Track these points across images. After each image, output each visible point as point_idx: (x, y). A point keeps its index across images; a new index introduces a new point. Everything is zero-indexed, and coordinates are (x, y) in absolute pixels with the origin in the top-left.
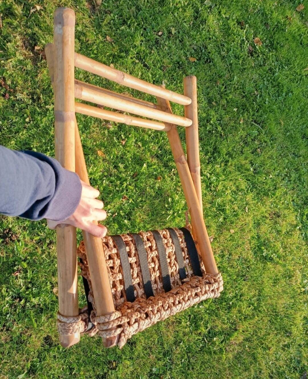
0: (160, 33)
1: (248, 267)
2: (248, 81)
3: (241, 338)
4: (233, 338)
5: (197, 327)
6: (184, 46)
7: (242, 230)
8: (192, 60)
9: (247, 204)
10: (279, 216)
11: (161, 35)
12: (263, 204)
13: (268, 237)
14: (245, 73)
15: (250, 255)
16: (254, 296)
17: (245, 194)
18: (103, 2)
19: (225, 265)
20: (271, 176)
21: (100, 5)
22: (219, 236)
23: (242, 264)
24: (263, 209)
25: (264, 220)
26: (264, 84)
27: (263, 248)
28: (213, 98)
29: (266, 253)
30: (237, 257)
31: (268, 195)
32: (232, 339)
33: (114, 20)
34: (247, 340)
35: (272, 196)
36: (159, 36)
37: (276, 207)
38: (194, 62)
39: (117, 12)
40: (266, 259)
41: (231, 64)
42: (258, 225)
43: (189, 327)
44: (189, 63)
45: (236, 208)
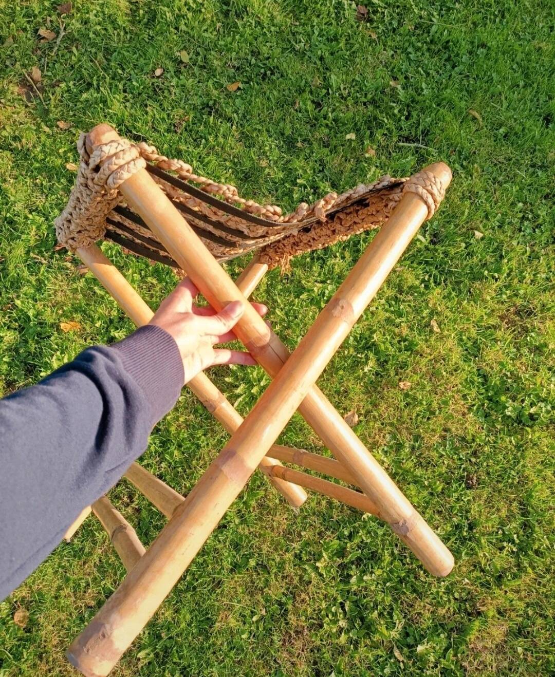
0: (158, 72)
1: (474, 454)
2: (369, 70)
3: (498, 632)
4: (473, 637)
5: (368, 628)
7: (434, 374)
8: (232, 88)
9: (432, 314)
10: (530, 314)
11: (162, 74)
12: (474, 297)
13: (512, 369)
14: (357, 60)
15: (473, 425)
16: (511, 517)
17: (422, 294)
19: (409, 465)
20: (478, 235)
21: (40, 79)
22: (375, 405)
23: (456, 450)
24: (478, 311)
25: (491, 335)
26: (409, 59)
27: (503, 398)
28: (296, 136)
29: (515, 409)
30: (436, 439)
31: (481, 278)
32: (471, 637)
33: (69, 91)
35: (493, 277)
36: (158, 77)
37: (516, 295)
38: (239, 89)
39: (74, 76)
40: (520, 422)
41: (321, 58)
42: (473, 351)
43: (348, 631)
45: (405, 332)
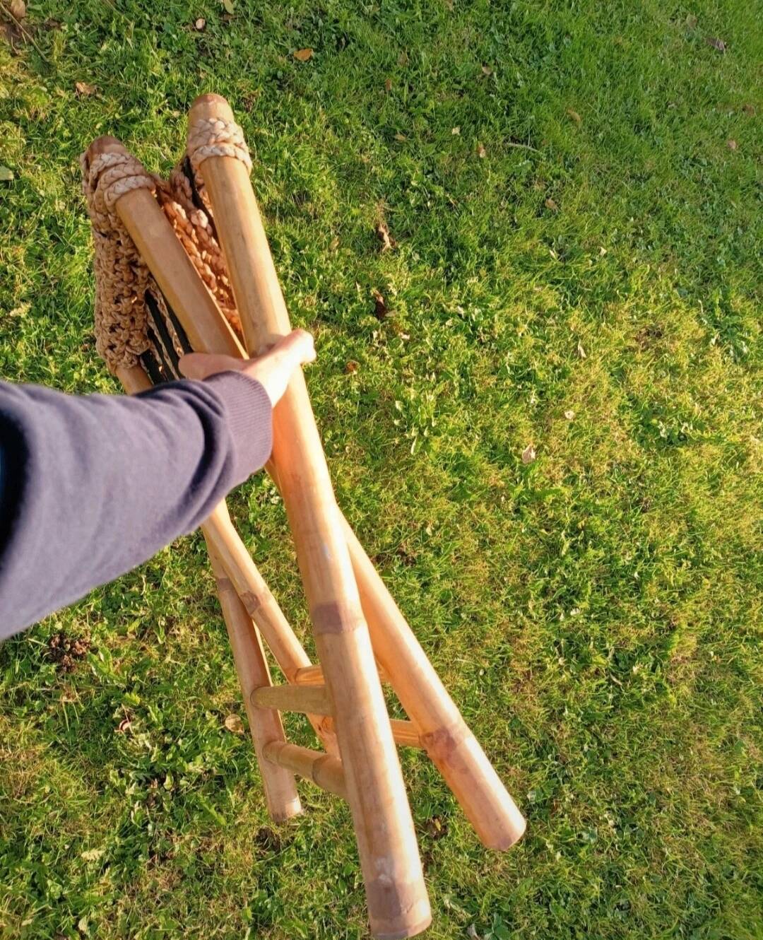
0: (200, 24)
1: (639, 479)
2: (455, 50)
3: (692, 642)
4: (674, 650)
5: (584, 662)
6: (269, 29)
7: (591, 402)
8: (302, 56)
9: (576, 339)
10: (659, 335)
11: (204, 27)
12: (613, 321)
13: (656, 391)
14: (440, 36)
15: (633, 450)
16: (680, 536)
17: (563, 317)
18: (29, 5)
19: (587, 496)
20: (604, 251)
21: (24, 14)
22: (546, 439)
23: (624, 478)
24: (619, 334)
25: (631, 358)
26: (495, 41)
27: (654, 421)
28: (393, 126)
29: (667, 430)
30: (605, 468)
31: (615, 298)
32: (673, 651)
33: (75, 38)
34: (705, 639)
35: (624, 296)
36: (200, 31)
37: (645, 316)
38: (311, 58)
39: (75, 16)
40: (671, 443)
41: (398, 29)
42: (621, 375)
43: (567, 669)
44: (299, 65)
45: (557, 359)
